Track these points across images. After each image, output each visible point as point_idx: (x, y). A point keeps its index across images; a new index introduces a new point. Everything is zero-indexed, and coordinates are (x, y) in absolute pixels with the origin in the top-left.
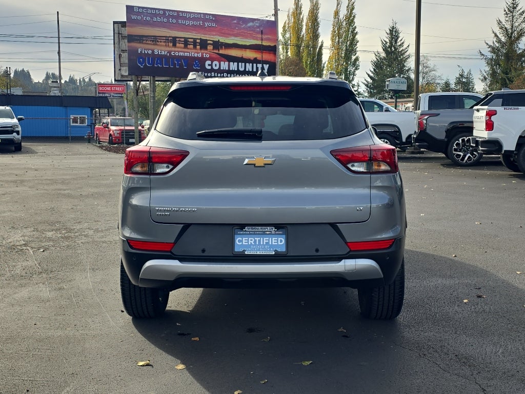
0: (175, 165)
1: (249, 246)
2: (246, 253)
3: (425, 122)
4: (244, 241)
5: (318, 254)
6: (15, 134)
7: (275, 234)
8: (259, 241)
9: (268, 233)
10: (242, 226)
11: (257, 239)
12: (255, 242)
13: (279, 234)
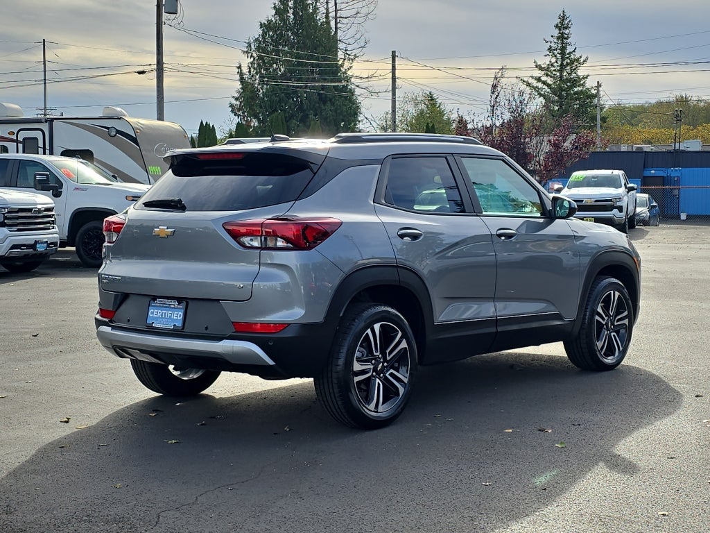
0: (118, 234)
1: (158, 319)
2: (155, 325)
4: (154, 313)
5: (207, 332)
6: (615, 211)
7: (178, 308)
8: (165, 313)
9: (171, 306)
10: (154, 298)
12: (162, 315)
13: (180, 308)
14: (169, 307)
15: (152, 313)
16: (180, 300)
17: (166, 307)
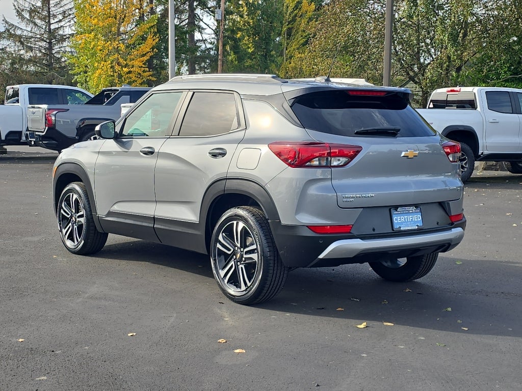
0: (352, 158)
1: (402, 223)
2: (402, 229)
3: (53, 118)
4: (398, 219)
5: (439, 226)
7: (415, 212)
9: (411, 212)
10: (396, 207)
11: (406, 217)
12: (405, 220)
13: (417, 212)
14: (408, 213)
15: (396, 220)
16: (416, 206)
17: (407, 213)
